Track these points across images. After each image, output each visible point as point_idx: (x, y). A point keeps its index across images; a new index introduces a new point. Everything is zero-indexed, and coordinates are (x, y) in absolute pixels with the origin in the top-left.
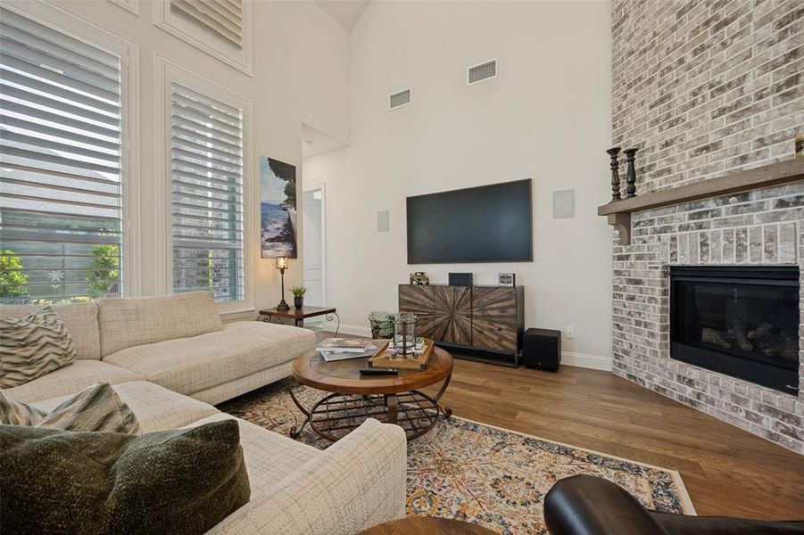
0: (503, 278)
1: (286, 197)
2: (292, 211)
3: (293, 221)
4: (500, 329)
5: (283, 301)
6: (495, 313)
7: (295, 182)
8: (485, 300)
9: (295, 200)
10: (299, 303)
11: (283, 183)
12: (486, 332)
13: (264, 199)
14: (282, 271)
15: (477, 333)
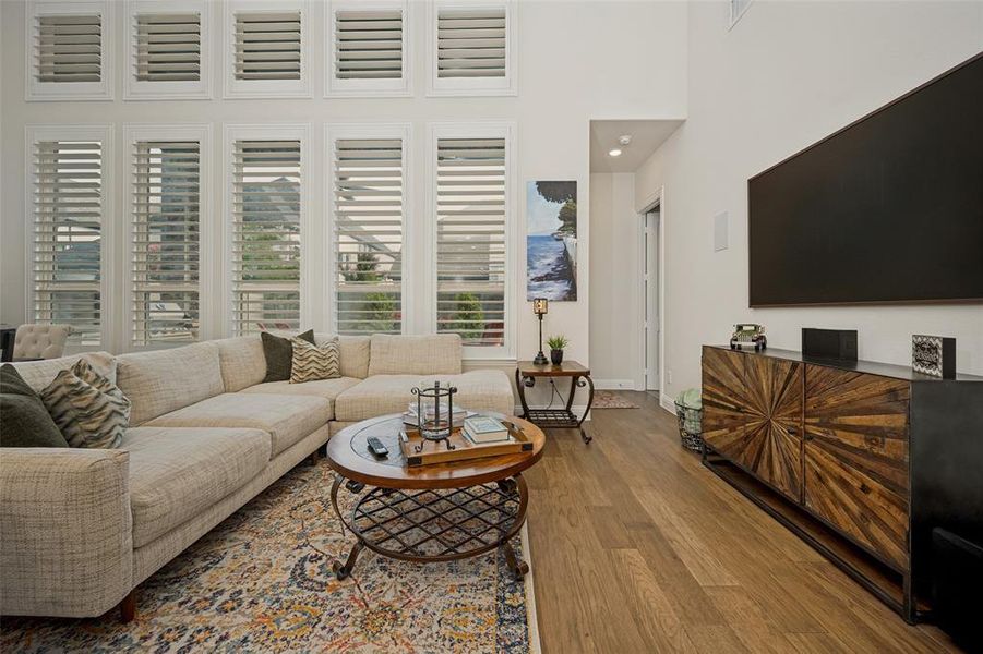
0: (922, 348)
1: (562, 223)
2: (570, 240)
3: (570, 252)
4: (865, 489)
5: (540, 352)
6: (855, 440)
7: (575, 201)
8: (832, 402)
9: (575, 225)
10: (557, 357)
11: (558, 207)
12: (832, 484)
13: (532, 231)
14: (541, 315)
15: (814, 478)
